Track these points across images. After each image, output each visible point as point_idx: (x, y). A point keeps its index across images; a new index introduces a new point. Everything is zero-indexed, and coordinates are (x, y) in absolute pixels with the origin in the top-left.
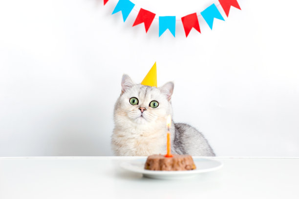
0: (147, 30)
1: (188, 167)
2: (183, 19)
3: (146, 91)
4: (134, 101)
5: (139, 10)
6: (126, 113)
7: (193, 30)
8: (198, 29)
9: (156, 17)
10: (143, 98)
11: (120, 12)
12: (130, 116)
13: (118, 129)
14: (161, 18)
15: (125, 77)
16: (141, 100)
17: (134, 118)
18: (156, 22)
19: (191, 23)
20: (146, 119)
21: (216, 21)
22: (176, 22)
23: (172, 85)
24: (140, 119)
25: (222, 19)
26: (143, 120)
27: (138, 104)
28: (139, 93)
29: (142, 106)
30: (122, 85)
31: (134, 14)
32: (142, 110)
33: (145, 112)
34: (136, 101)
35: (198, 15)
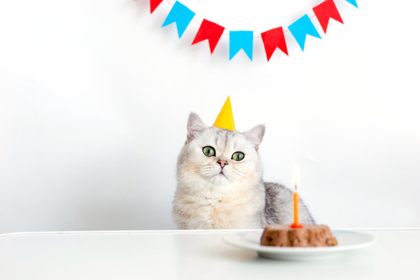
0: (212, 50)
1: (330, 242)
2: (263, 35)
3: (227, 137)
4: (209, 151)
5: (201, 22)
6: (198, 169)
7: (278, 51)
8: (285, 50)
9: (225, 32)
10: (222, 147)
11: (174, 24)
12: (203, 173)
13: (183, 191)
14: (232, 34)
15: (193, 117)
16: (220, 150)
17: (210, 175)
18: (225, 38)
19: (274, 41)
20: (227, 178)
21: (309, 39)
22: (254, 39)
23: (262, 130)
24: (219, 178)
25: (317, 35)
26: (223, 178)
27: (215, 155)
28: (216, 140)
29: (221, 159)
30: (188, 129)
31: (194, 27)
32: (222, 165)
33: (226, 167)
34: (211, 151)
35: (284, 29)
